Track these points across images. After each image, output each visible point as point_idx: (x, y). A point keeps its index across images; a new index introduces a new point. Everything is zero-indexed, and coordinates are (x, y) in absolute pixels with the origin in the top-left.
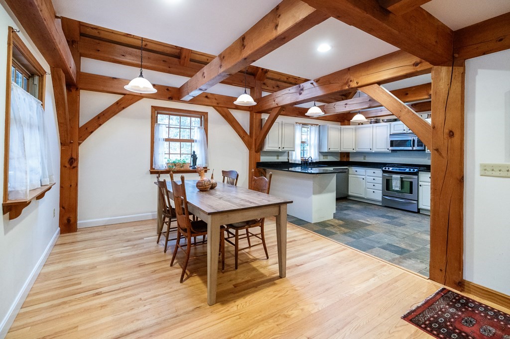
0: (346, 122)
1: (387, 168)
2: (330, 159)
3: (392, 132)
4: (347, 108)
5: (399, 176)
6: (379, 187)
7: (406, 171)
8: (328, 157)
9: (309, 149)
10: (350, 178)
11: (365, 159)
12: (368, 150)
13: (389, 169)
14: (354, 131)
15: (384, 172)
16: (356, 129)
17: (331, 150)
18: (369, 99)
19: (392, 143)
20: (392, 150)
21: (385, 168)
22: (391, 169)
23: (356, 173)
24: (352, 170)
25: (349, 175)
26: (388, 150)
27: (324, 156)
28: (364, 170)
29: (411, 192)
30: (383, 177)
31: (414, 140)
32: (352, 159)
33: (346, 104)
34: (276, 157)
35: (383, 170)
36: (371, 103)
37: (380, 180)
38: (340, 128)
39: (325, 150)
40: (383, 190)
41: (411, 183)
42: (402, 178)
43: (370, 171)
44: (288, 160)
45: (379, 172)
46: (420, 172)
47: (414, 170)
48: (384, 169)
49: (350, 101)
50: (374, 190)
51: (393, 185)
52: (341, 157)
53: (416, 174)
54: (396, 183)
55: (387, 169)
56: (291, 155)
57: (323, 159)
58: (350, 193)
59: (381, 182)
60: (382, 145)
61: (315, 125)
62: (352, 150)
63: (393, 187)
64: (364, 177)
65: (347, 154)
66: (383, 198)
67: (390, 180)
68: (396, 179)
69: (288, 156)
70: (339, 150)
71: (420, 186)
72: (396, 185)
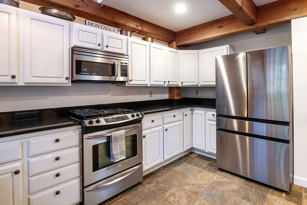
1: (94, 120)
3: (76, 43)
5: (122, 132)
13: (98, 121)
21: (91, 123)
26: (66, 81)
47: (138, 115)
55: (95, 124)
71: (144, 137)
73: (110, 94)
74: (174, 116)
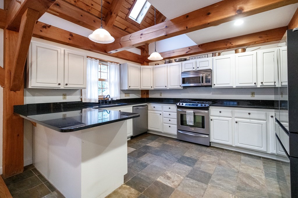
0: (145, 63)
1: (181, 103)
2: (132, 96)
3: (184, 70)
4: (142, 38)
5: (192, 111)
6: (174, 121)
7: (198, 106)
8: (130, 95)
9: (108, 87)
10: (149, 114)
11: (161, 96)
12: (164, 88)
13: (182, 104)
14: (152, 71)
15: (179, 107)
16: (153, 69)
17: (132, 88)
18: (165, 26)
19: (184, 81)
20: (184, 87)
21: (180, 104)
22: (184, 104)
23: (154, 109)
24: (151, 106)
25: (148, 111)
26: (180, 87)
27: (125, 94)
28: (161, 106)
29: (203, 127)
30: (178, 112)
31: (202, 77)
32: (151, 96)
33: (142, 34)
34: (62, 97)
35: (177, 106)
36: (167, 29)
37: (174, 115)
38: (139, 68)
39: (126, 88)
40: (178, 125)
41: (203, 118)
42: (194, 113)
43: (166, 107)
44: (81, 99)
45: (174, 107)
46: (210, 107)
47: (205, 105)
48: (178, 104)
49: (146, 31)
50: (170, 125)
51: (187, 120)
52: (142, 94)
53: (207, 109)
54: (190, 119)
55: (181, 105)
56: (85, 94)
57: (124, 97)
58: (149, 128)
59: (176, 117)
60: (176, 83)
61: (115, 62)
62: (150, 88)
63: (188, 122)
64: (161, 112)
65: (147, 92)
66: (178, 132)
67: (184, 115)
68: (190, 114)
69: (81, 95)
70: (139, 88)
71: (211, 120)
72: (190, 120)
73: (211, 93)
74: (249, 114)
